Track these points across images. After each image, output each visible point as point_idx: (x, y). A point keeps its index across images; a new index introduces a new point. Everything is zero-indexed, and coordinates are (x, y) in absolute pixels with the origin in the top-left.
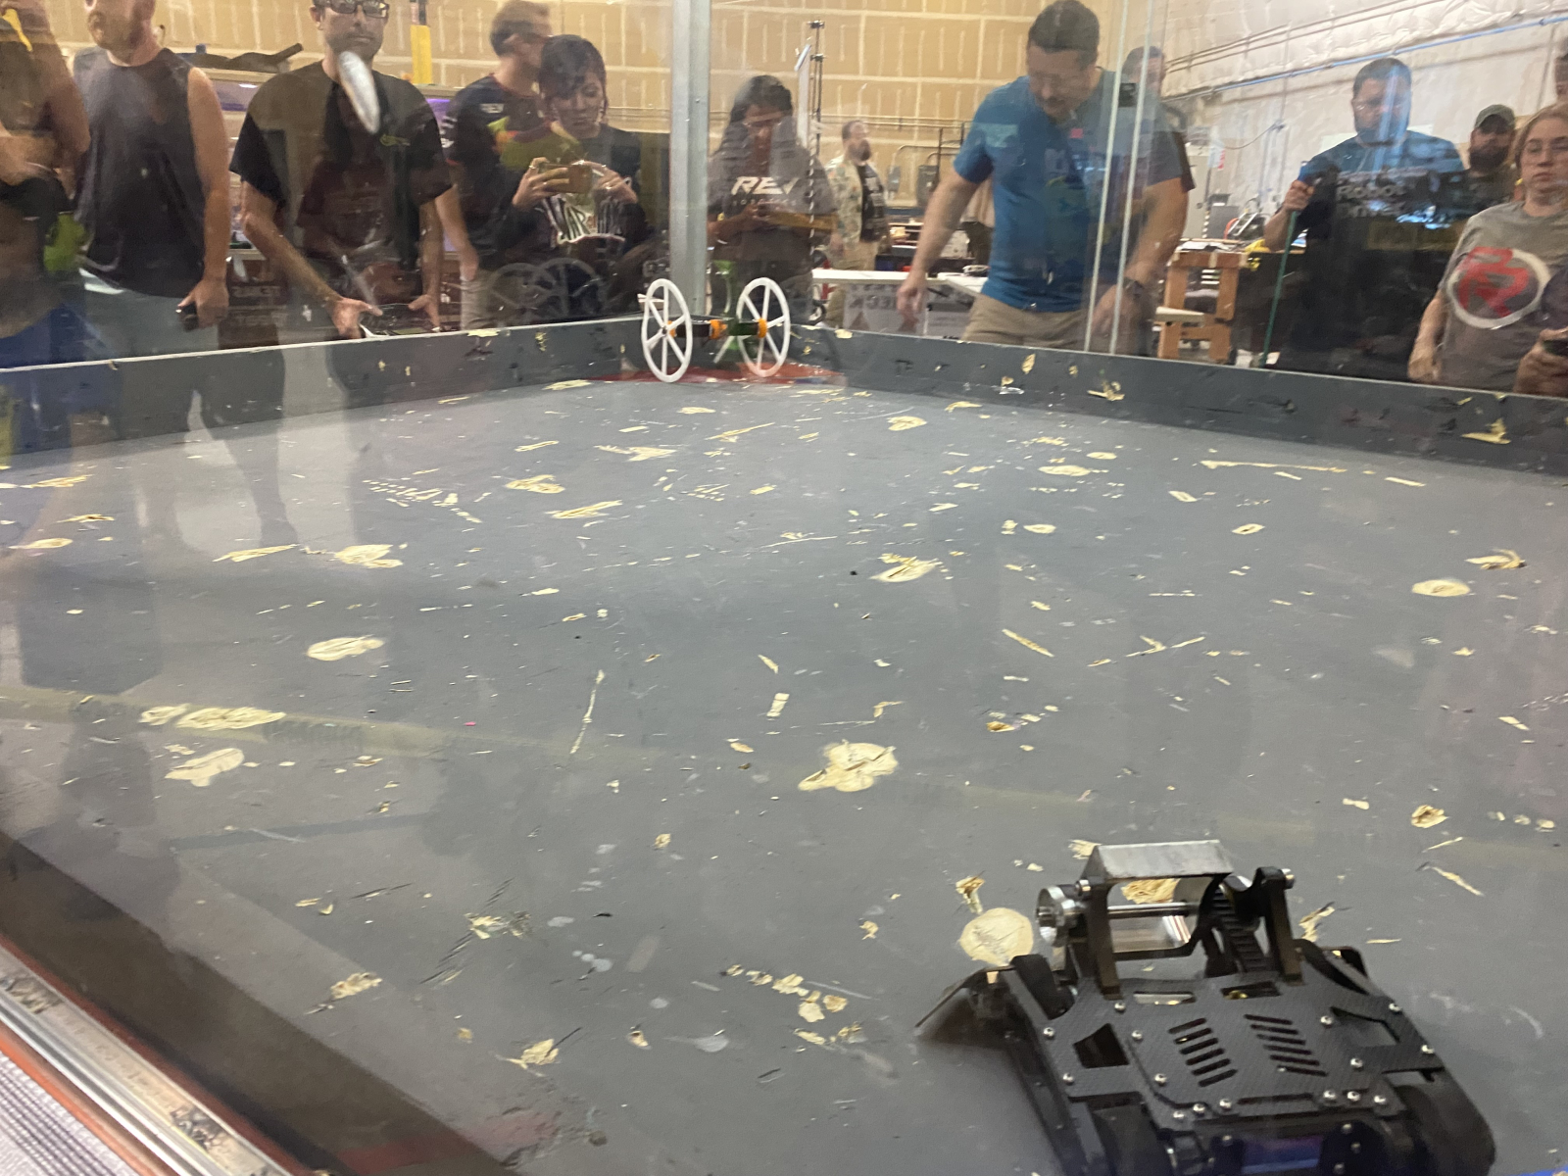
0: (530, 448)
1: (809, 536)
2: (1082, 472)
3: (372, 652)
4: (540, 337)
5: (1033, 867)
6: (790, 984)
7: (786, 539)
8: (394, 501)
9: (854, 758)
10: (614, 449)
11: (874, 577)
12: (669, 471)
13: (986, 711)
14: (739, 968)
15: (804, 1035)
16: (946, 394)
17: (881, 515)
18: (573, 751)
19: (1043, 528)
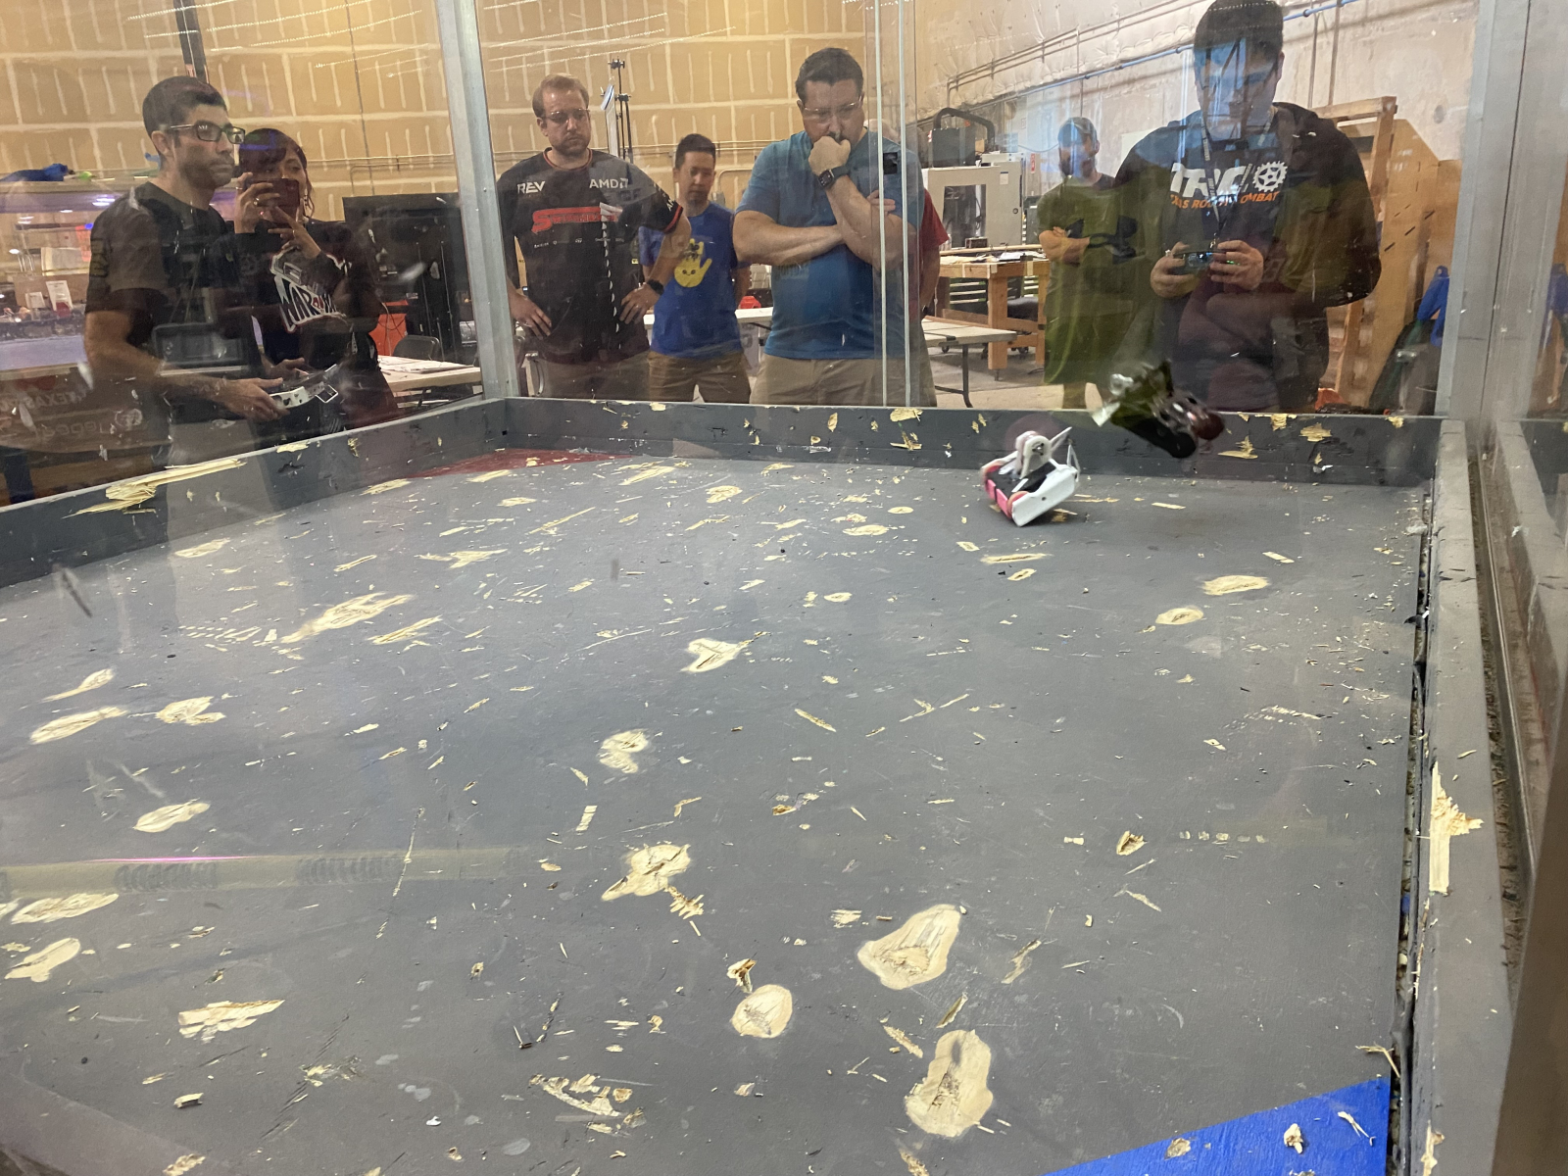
0: (348, 566)
1: (627, 632)
2: (881, 530)
3: (199, 818)
4: (352, 443)
5: (799, 942)
6: (586, 1083)
7: (606, 638)
8: (213, 646)
9: (654, 861)
10: (437, 558)
11: (683, 670)
12: (488, 575)
13: (775, 795)
14: (541, 1077)
15: (595, 1127)
16: (760, 457)
17: (694, 600)
18: (395, 894)
19: (840, 597)
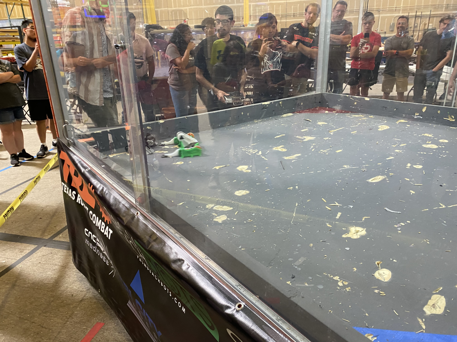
0: (278, 137)
1: (351, 167)
4: (280, 103)
5: (394, 261)
6: (337, 278)
7: (344, 167)
8: (248, 153)
9: (356, 230)
10: (300, 137)
11: (367, 180)
12: (314, 144)
14: (326, 274)
15: (339, 288)
17: (372, 160)
18: (291, 223)
19: (418, 167)
